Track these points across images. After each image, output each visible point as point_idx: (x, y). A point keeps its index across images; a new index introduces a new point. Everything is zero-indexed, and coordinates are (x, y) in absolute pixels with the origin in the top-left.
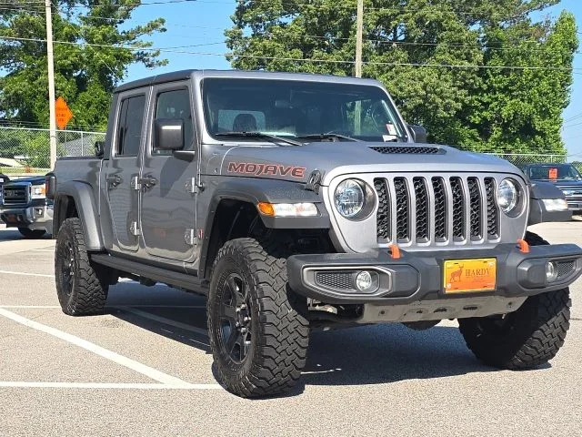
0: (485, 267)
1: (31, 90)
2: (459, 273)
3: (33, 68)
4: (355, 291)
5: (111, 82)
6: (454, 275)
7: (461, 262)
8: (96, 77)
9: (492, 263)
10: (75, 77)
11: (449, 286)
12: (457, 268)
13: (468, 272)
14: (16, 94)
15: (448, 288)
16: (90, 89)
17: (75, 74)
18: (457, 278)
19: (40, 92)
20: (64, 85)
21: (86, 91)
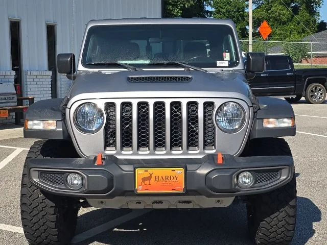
0: (173, 174)
1: (267, 16)
2: (149, 178)
3: (269, 3)
4: (65, 187)
5: (313, 8)
6: (144, 179)
7: (151, 170)
8: (304, 6)
9: (180, 171)
10: (292, 7)
11: (140, 187)
12: (147, 175)
13: (157, 178)
14: (258, 18)
15: (140, 189)
16: (300, 13)
17: (292, 5)
18: (147, 182)
19: (272, 17)
20: (284, 12)
21: (298, 14)
